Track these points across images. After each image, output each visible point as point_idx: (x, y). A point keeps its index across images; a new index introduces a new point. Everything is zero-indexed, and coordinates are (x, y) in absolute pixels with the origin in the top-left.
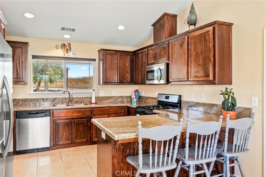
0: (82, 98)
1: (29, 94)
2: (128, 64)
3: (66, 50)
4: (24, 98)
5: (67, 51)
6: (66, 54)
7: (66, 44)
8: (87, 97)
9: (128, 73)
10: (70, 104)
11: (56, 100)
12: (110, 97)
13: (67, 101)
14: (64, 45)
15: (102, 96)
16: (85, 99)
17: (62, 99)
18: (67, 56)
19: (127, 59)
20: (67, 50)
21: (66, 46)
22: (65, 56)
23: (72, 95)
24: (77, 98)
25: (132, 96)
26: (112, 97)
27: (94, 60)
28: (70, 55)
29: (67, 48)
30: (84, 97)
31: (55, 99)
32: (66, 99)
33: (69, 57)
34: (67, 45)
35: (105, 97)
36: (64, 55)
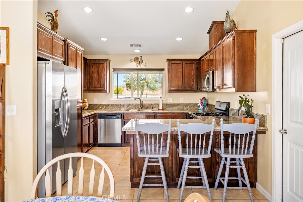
0: (152, 104)
1: (110, 100)
2: (193, 72)
3: (138, 62)
4: (107, 104)
5: (139, 64)
6: (139, 66)
7: (139, 57)
8: (156, 104)
9: (193, 81)
10: (141, 109)
11: (130, 106)
12: (178, 105)
13: (139, 107)
14: (137, 58)
15: (170, 103)
16: (154, 106)
17: (135, 105)
18: (139, 67)
19: (193, 67)
20: (139, 62)
21: (138, 59)
22: (138, 68)
23: (142, 102)
24: (147, 104)
25: (198, 103)
26: (180, 104)
27: (163, 70)
29: (139, 61)
30: (153, 103)
31: (129, 105)
32: (138, 105)
33: (141, 68)
34: (140, 58)
35: (172, 104)
36: (137, 66)
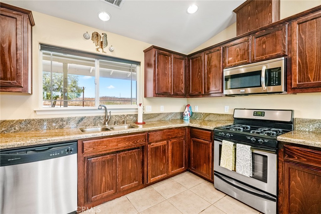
0: (123, 115)
1: (35, 111)
2: (182, 71)
3: (99, 43)
4: (24, 119)
5: (102, 46)
6: (100, 50)
7: (100, 33)
8: (130, 115)
9: (183, 83)
10: (107, 125)
11: (85, 121)
12: (159, 114)
13: (103, 121)
14: (97, 35)
15: (149, 113)
16: (128, 118)
17: (94, 119)
18: (101, 52)
19: (182, 64)
20: (102, 43)
21: (99, 37)
22: (98, 53)
23: (110, 112)
24: (116, 116)
25: (186, 112)
26: (161, 114)
27: (138, 63)
28: (106, 51)
29: (101, 40)
30: (126, 114)
31: (82, 119)
32: (100, 117)
33: (104, 54)
34: (102, 36)
35: (152, 114)
36: (97, 49)
